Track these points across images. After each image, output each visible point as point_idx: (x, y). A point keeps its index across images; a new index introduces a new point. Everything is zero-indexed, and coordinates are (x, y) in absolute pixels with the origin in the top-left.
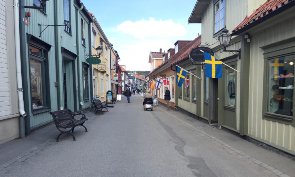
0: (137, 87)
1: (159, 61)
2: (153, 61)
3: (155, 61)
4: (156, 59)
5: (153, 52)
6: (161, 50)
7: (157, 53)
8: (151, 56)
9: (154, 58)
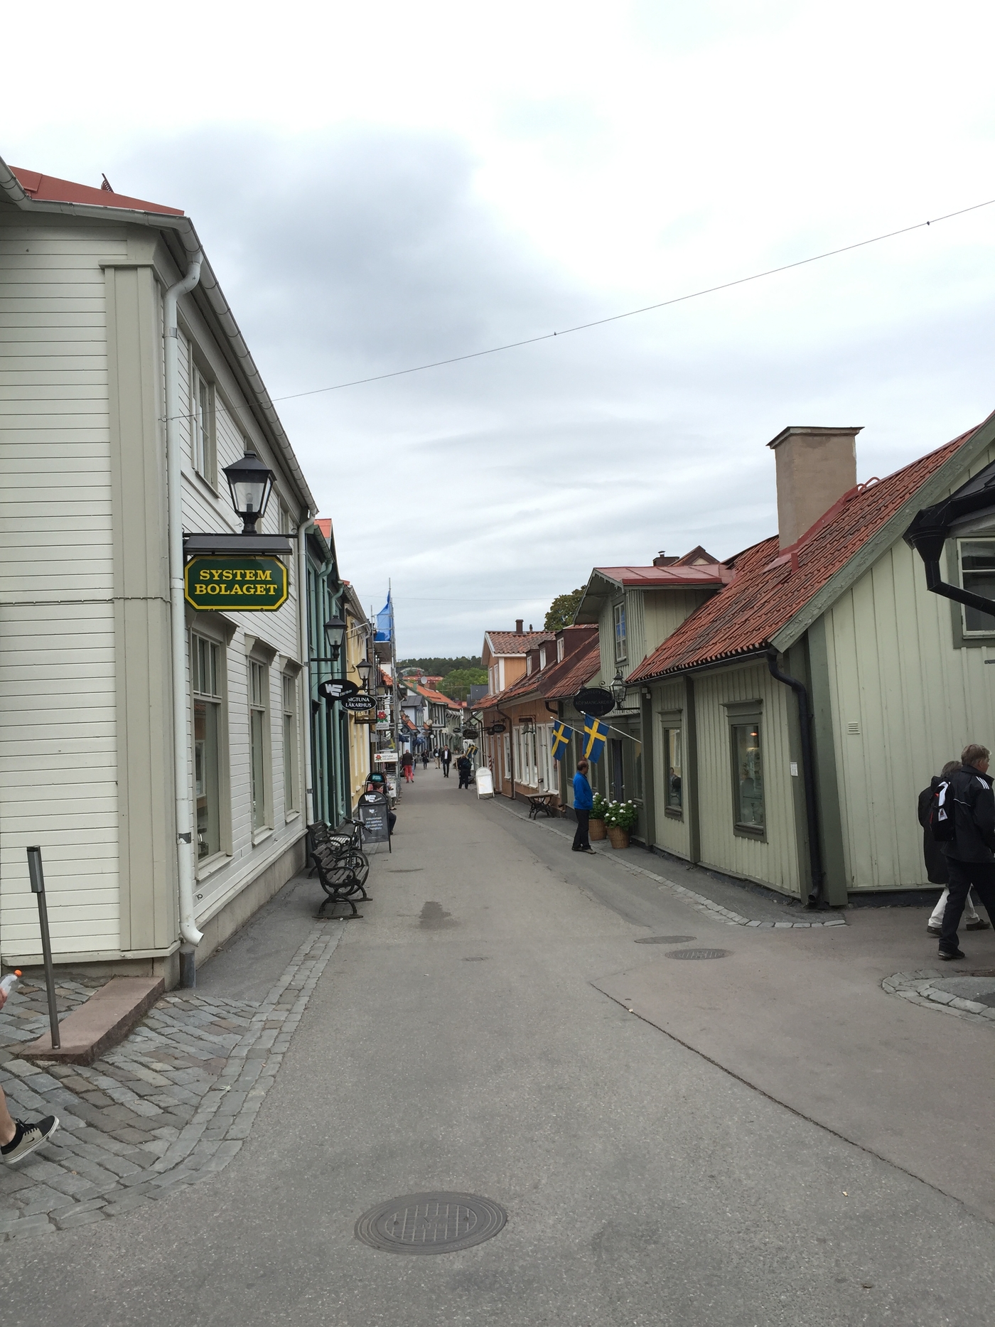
0: (432, 736)
1: (516, 661)
2: (498, 663)
3: (502, 663)
4: (506, 659)
5: (494, 633)
6: (519, 623)
7: (509, 633)
8: (492, 648)
9: (499, 655)
